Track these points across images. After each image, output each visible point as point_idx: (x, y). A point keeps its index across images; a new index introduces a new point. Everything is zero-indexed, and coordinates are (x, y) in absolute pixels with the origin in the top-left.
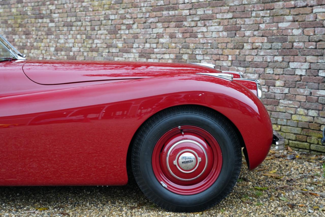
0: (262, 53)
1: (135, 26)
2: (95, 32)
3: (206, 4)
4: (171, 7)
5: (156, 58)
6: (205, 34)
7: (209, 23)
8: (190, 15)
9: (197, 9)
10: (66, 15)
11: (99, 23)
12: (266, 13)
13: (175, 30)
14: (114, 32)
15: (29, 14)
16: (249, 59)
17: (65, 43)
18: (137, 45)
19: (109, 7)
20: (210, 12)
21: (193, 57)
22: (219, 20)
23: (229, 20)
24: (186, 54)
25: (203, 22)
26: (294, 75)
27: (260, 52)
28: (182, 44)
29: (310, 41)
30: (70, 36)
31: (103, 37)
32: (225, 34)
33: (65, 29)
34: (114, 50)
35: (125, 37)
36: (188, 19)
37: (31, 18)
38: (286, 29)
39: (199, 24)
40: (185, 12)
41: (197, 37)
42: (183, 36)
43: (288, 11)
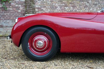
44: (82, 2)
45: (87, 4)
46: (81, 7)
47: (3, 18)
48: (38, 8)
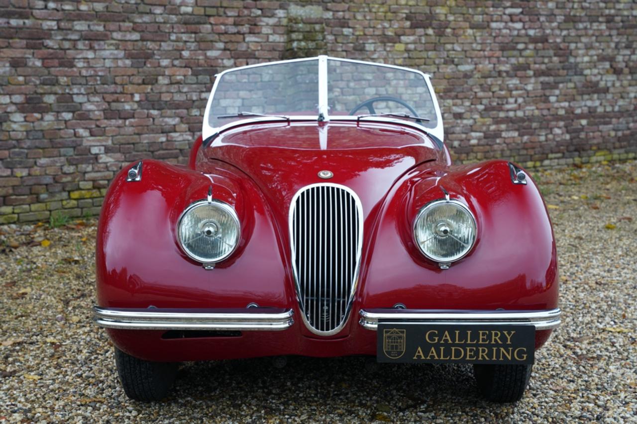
0: (185, 90)
3: (92, 15)
4: (14, 13)
6: (92, 62)
7: (99, 45)
8: (59, 28)
9: (74, 21)
12: (191, 37)
13: (25, 53)
16: (166, 98)
20: (101, 28)
21: (65, 98)
22: (117, 42)
23: (136, 43)
24: (50, 94)
25: (87, 42)
27: (183, 88)
28: (42, 78)
32: (128, 62)
36: (56, 36)
38: (216, 58)
39: (80, 45)
40: (49, 23)
41: (75, 66)
42: (43, 64)
43: (217, 37)
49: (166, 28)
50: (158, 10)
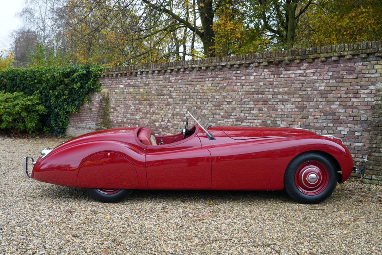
0: (320, 122)
1: (234, 103)
2: (204, 105)
3: (284, 93)
4: (260, 93)
5: (248, 122)
6: (283, 109)
7: (286, 103)
8: (273, 98)
9: (278, 95)
10: (182, 94)
11: (207, 100)
12: (323, 100)
13: (262, 106)
14: (218, 105)
15: (153, 92)
16: (312, 124)
17: (180, 111)
18: (235, 114)
19: (215, 91)
20: (287, 97)
21: (274, 122)
22: (292, 102)
23: (299, 102)
24: (269, 120)
25: (281, 102)
26: (340, 134)
27: (319, 121)
28: (267, 114)
29: (349, 116)
30: (184, 107)
31: (209, 108)
32: (296, 110)
33: (181, 102)
34: (217, 117)
35: (226, 109)
36: (271, 100)
37: (154, 95)
38: (335, 109)
39: (279, 103)
40: (270, 96)
41: (278, 111)
42: (268, 110)
43: (336, 99)
44: (162, 97)
45: (169, 100)
46: (161, 104)
47: (90, 119)
48: (113, 108)
49: (312, 96)
50: (309, 89)
